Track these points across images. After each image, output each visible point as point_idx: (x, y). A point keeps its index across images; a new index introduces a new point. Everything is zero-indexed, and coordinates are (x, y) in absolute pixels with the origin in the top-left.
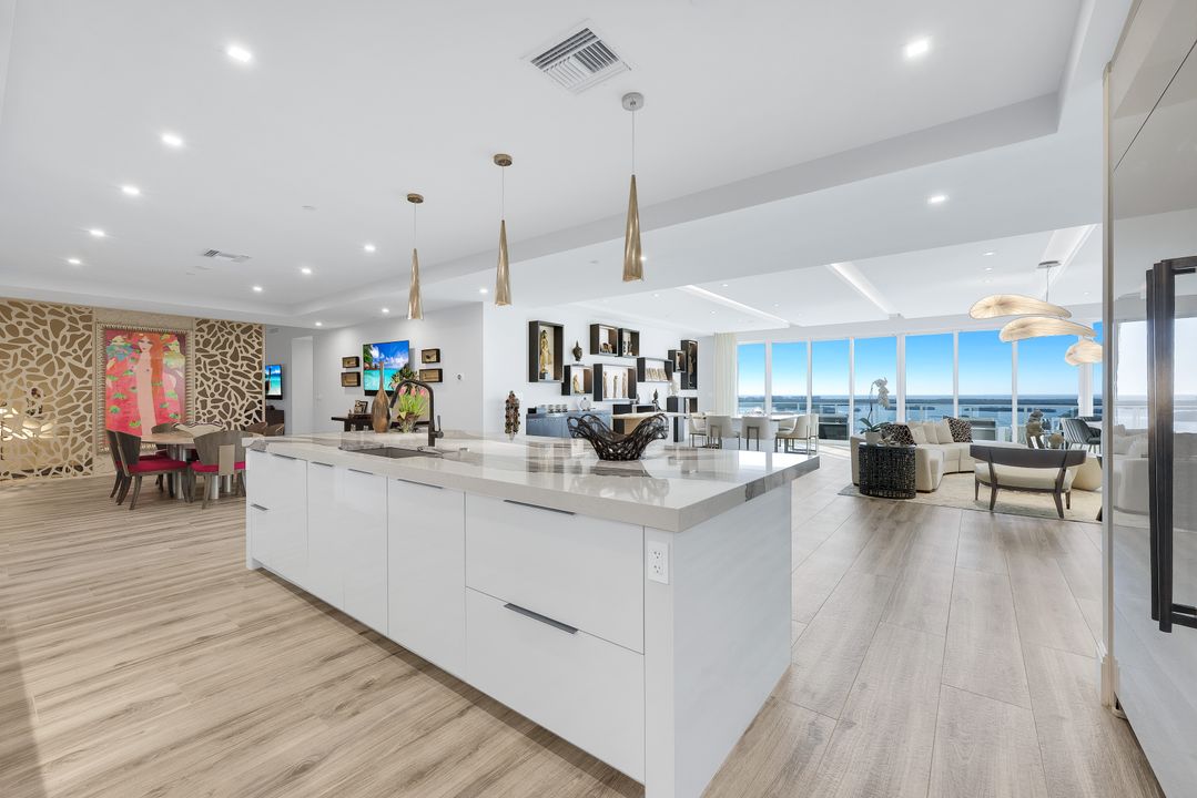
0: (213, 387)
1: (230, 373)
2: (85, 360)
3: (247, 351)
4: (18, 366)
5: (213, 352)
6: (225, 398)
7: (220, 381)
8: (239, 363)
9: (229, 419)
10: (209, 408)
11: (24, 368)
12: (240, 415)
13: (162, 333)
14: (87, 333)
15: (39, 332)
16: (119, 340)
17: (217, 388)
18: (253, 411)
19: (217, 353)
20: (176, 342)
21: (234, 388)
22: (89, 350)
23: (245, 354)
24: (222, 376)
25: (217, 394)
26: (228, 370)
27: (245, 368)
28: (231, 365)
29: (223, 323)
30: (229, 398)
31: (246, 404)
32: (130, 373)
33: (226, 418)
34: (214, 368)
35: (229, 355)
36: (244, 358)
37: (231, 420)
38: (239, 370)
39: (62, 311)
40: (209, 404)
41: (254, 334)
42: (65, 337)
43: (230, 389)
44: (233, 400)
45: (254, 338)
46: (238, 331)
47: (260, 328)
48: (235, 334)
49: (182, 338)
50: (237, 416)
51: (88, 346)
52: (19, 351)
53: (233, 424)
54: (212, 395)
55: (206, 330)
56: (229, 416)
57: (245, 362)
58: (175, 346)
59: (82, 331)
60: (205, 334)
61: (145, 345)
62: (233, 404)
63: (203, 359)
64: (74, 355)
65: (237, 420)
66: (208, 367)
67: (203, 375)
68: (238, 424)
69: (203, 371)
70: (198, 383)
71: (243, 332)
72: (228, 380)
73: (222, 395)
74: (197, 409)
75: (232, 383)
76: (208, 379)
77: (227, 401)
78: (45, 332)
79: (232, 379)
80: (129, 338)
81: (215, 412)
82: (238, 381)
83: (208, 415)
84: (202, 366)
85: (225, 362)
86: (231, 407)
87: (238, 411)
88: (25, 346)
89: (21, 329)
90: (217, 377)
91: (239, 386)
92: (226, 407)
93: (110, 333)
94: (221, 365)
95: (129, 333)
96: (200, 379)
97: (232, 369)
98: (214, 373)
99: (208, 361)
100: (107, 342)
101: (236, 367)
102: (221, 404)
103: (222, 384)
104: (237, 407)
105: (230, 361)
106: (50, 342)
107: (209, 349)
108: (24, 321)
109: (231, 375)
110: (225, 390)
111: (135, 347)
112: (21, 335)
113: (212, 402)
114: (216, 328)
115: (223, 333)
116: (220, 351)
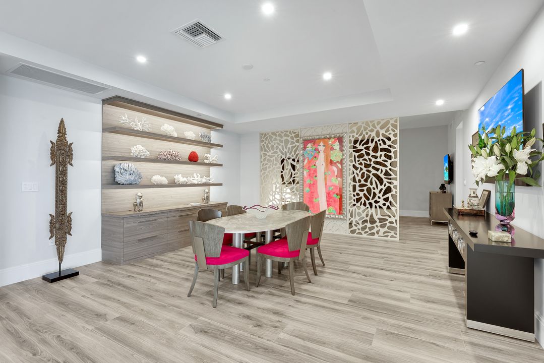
0: (360, 174)
1: (372, 163)
2: (296, 160)
3: (384, 143)
4: (274, 166)
5: (360, 147)
6: (368, 184)
7: (364, 170)
8: (378, 154)
9: (370, 201)
10: (357, 191)
11: (276, 167)
12: (379, 198)
13: (329, 138)
14: (297, 144)
15: (280, 147)
16: (309, 145)
17: (362, 177)
18: (389, 195)
19: (363, 148)
20: (337, 143)
21: (374, 175)
22: (298, 154)
23: (383, 146)
24: (367, 166)
25: (362, 180)
26: (370, 160)
27: (383, 158)
28: (372, 156)
29: (367, 123)
30: (372, 184)
31: (384, 189)
32: (314, 167)
33: (368, 199)
34: (361, 159)
35: (371, 149)
36: (382, 150)
37: (373, 202)
38: (378, 160)
39: (288, 133)
40: (358, 188)
41: (391, 128)
42: (289, 148)
43: (372, 176)
44: (374, 185)
45: (391, 131)
46: (378, 128)
47: (396, 121)
48: (375, 130)
49: (340, 140)
50: (376, 198)
51: (297, 152)
52: (274, 158)
53: (374, 204)
54: (360, 181)
55: (356, 131)
56: (371, 198)
57: (383, 153)
58: (337, 146)
59: (296, 143)
60: (355, 134)
61: (321, 148)
62: (374, 189)
63: (354, 153)
64: (292, 158)
65: (376, 202)
66: (357, 159)
67: (354, 166)
68: (377, 205)
69: (354, 163)
70: (351, 172)
71: (382, 128)
72: (370, 169)
73: (366, 181)
74: (350, 191)
75: (374, 171)
76: (356, 168)
77: (369, 185)
78: (282, 146)
79: (374, 168)
80: (314, 144)
81: (361, 194)
82: (377, 170)
83: (357, 197)
84: (353, 159)
85: (368, 154)
86: (373, 191)
87: (378, 195)
88: (276, 155)
89: (275, 146)
90: (363, 167)
91: (379, 173)
92: (369, 190)
93: (306, 142)
94: (366, 157)
96: (352, 169)
97: (373, 160)
98: (361, 164)
99: (357, 154)
100: (305, 148)
101: (376, 157)
102: (365, 188)
103: (366, 172)
104: (377, 191)
105: (372, 153)
106: (284, 152)
107: (357, 145)
108: (276, 142)
109: (373, 165)
110: (368, 177)
111: (316, 150)
112: (275, 150)
113: (360, 186)
114: (362, 129)
115: (367, 131)
116: (365, 146)
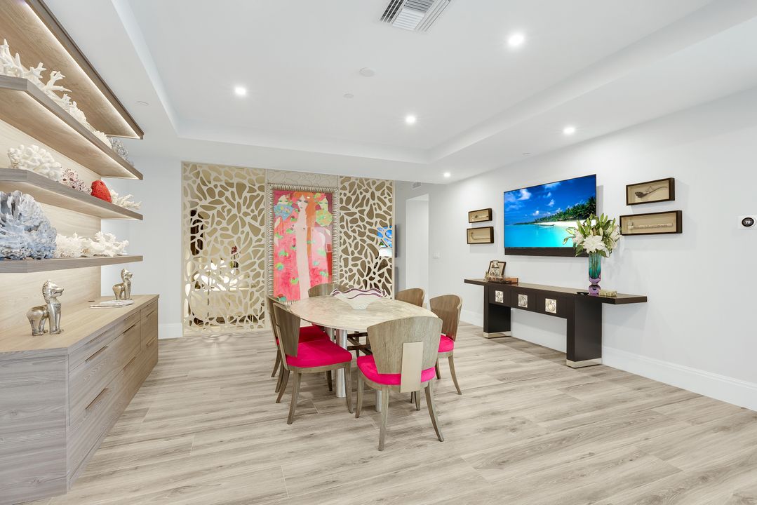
0: (353, 245)
1: (367, 231)
2: (259, 219)
3: (380, 209)
4: (215, 226)
5: (353, 210)
6: (363, 256)
7: (358, 238)
8: (373, 221)
9: (365, 278)
10: (350, 266)
11: (219, 227)
12: (374, 273)
13: (314, 192)
14: (261, 193)
15: (228, 194)
16: (283, 198)
17: (356, 247)
18: (384, 270)
19: (356, 211)
20: (325, 200)
21: (370, 246)
22: (262, 210)
23: (379, 212)
24: (361, 234)
25: (356, 252)
26: (365, 228)
27: (378, 225)
28: (368, 223)
29: (361, 180)
30: (366, 257)
31: (380, 262)
32: (291, 232)
33: (362, 276)
34: (354, 225)
35: (366, 213)
36: (378, 216)
37: (367, 278)
38: (373, 227)
39: (244, 173)
40: (350, 263)
41: (386, 191)
42: (246, 197)
43: (366, 247)
44: (369, 259)
45: (386, 195)
46: (373, 188)
47: (391, 184)
48: (370, 191)
49: (330, 196)
50: (371, 274)
51: (262, 206)
52: (215, 212)
53: (369, 282)
54: (353, 253)
55: (348, 188)
56: (365, 274)
57: (379, 220)
58: (324, 204)
59: (258, 192)
60: (347, 192)
61: (302, 204)
62: (369, 263)
63: (346, 217)
64: (252, 214)
65: (371, 279)
66: (350, 225)
67: (346, 233)
68: (372, 282)
69: (346, 229)
70: (342, 241)
71: (377, 189)
72: (365, 238)
73: (360, 253)
74: (341, 266)
75: (369, 241)
76: (349, 237)
77: (364, 259)
78: (233, 193)
79: (368, 237)
80: (291, 197)
81: (355, 270)
82: (373, 239)
83: (349, 274)
84: (344, 223)
85: (362, 220)
86: (367, 265)
87: (373, 270)
88: (219, 207)
89: (217, 191)
90: (356, 235)
91: (374, 243)
92: (363, 264)
93: (278, 193)
94: (360, 223)
95: (291, 193)
96: (344, 237)
97: (368, 227)
98: (354, 231)
99: (349, 218)
100: (275, 201)
101: (371, 224)
102: (359, 262)
103: (360, 242)
104: (372, 266)
105: (367, 219)
106: (236, 203)
107: (350, 207)
108: (219, 184)
109: (368, 233)
110: (363, 247)
111: (295, 206)
112: (217, 198)
113: (353, 260)
114: (356, 187)
115: (361, 190)
116: (359, 209)
